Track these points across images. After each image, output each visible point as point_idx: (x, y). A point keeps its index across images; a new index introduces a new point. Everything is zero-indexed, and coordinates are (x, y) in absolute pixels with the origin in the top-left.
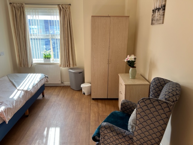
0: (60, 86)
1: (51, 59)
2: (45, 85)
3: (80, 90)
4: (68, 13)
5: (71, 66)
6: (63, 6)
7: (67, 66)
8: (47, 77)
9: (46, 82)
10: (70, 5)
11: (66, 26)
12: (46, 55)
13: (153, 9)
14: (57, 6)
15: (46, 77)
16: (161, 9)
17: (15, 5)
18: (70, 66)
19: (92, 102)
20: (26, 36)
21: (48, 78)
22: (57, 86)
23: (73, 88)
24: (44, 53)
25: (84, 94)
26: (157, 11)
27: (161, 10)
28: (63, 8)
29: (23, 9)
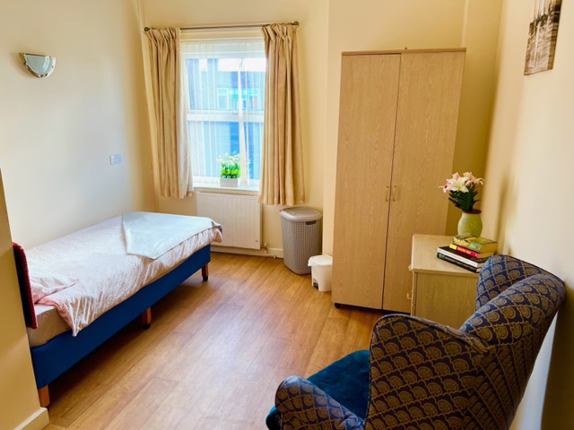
0: (259, 257)
1: (239, 180)
2: (212, 249)
3: (307, 274)
4: (288, 47)
5: (290, 203)
6: (276, 29)
7: (279, 202)
8: (219, 227)
9: (215, 240)
10: (296, 24)
11: (282, 85)
12: (226, 169)
13: (532, 21)
14: (259, 31)
15: (214, 227)
16: (549, 18)
17: (156, 32)
18: (285, 203)
19: (330, 313)
20: (179, 115)
21: (221, 230)
22: (248, 257)
23: (290, 267)
24: (224, 163)
25: (316, 286)
26: (539, 27)
27: (548, 21)
28: (275, 34)
29: (175, 42)
